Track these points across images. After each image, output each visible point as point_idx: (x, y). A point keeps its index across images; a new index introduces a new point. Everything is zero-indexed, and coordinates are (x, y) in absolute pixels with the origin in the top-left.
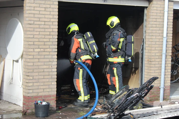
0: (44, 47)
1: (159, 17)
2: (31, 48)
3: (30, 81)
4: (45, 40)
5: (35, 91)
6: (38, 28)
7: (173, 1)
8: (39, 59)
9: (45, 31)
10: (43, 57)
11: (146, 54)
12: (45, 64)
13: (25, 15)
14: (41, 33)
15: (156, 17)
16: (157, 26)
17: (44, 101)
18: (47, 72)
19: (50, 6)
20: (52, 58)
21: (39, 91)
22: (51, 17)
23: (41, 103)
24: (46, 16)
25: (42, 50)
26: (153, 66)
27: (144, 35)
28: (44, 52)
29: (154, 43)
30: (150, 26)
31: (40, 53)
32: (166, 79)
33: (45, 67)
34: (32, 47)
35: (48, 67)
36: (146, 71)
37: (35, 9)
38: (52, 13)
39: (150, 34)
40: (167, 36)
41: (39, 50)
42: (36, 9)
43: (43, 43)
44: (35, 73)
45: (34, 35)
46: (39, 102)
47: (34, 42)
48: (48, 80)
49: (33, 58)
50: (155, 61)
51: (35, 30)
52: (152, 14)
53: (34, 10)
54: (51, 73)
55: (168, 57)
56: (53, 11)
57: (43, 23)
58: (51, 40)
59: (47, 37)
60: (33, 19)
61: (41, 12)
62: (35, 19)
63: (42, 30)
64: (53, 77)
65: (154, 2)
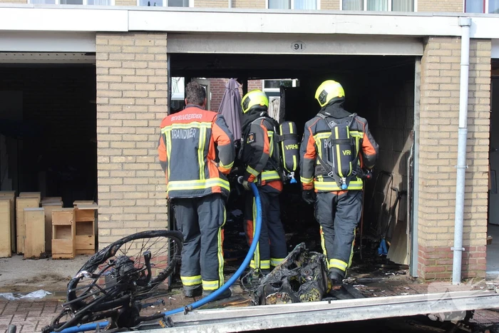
0: (135, 152)
1: (448, 80)
2: (104, 156)
4: (137, 138)
6: (118, 112)
7: (490, 39)
8: (123, 178)
9: (136, 119)
10: (133, 174)
12: (139, 188)
14: (125, 123)
15: (437, 80)
16: (443, 101)
18: (144, 206)
19: (148, 65)
20: (155, 177)
22: (152, 87)
24: (138, 87)
25: (130, 158)
26: (435, 197)
28: (135, 163)
29: (436, 142)
30: (426, 101)
31: (126, 167)
32: (473, 229)
33: (139, 195)
34: (107, 152)
35: (145, 195)
37: (111, 73)
38: (152, 79)
39: (426, 121)
41: (122, 159)
42: (112, 71)
43: (131, 145)
44: (114, 208)
45: (109, 127)
47: (110, 142)
49: (109, 177)
50: (438, 186)
51: (113, 116)
52: (428, 73)
53: (109, 74)
54: (152, 210)
55: (477, 176)
56: (155, 75)
57: (131, 101)
58: (152, 138)
59: (140, 130)
60: (107, 93)
61: (125, 79)
62: (111, 94)
63: (128, 116)
64: (159, 217)
65: (431, 44)
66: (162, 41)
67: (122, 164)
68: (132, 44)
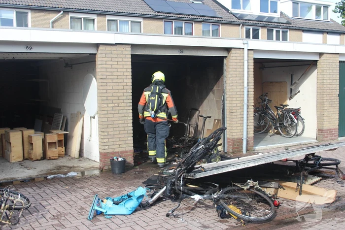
0: (118, 101)
1: (239, 67)
2: (105, 104)
3: (105, 137)
4: (119, 94)
5: (111, 147)
6: (110, 82)
7: (253, 50)
8: (113, 114)
9: (118, 86)
10: (117, 112)
11: (227, 105)
12: (120, 119)
13: (98, 70)
14: (114, 88)
15: (235, 67)
16: (238, 76)
17: (120, 157)
18: (123, 127)
19: (123, 60)
20: (127, 113)
21: (115, 147)
22: (125, 70)
23: (117, 159)
24: (119, 70)
25: (116, 104)
26: (235, 117)
27: (225, 85)
28: (118, 106)
29: (235, 93)
30: (229, 76)
31: (114, 109)
32: (249, 130)
33: (121, 122)
34: (106, 102)
35: (123, 122)
36: (228, 122)
38: (125, 67)
39: (231, 85)
40: (248, 85)
41: (112, 105)
42: (107, 63)
43: (116, 98)
44: (109, 129)
45: (107, 90)
46: (115, 158)
47: (107, 97)
48: (123, 136)
49: (107, 114)
50: (236, 112)
51: (108, 84)
52: (231, 64)
53: (106, 64)
54: (126, 129)
55: (250, 107)
56: (126, 65)
57: (116, 77)
58: (125, 94)
59: (120, 91)
60: (105, 73)
61: (113, 66)
62: (107, 74)
63: (115, 84)
64: (129, 132)
65: (233, 51)
66: (129, 48)
67: (113, 107)
68: (116, 49)
